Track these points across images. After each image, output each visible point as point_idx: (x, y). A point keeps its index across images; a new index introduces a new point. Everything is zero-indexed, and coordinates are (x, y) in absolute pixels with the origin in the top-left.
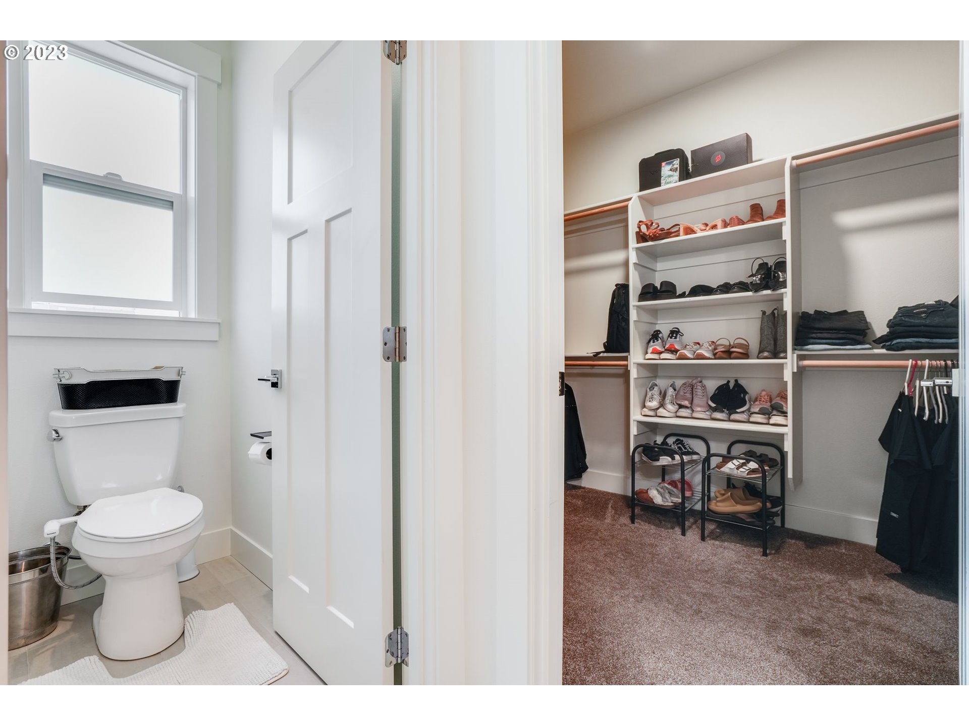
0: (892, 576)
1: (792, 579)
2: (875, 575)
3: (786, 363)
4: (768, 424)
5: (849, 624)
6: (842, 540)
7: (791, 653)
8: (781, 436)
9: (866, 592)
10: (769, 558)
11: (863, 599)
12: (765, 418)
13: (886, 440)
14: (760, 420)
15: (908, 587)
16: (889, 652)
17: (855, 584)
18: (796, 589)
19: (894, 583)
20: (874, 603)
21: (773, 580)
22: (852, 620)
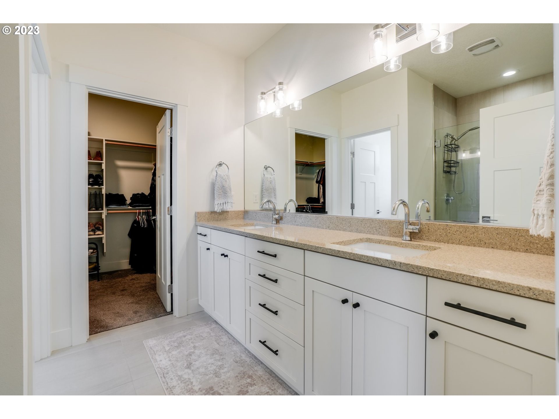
0: (135, 273)
1: (111, 283)
2: (131, 274)
3: (103, 212)
4: (95, 235)
5: (131, 285)
6: (118, 270)
7: (122, 295)
8: (101, 238)
9: (131, 279)
10: (100, 281)
11: (131, 280)
12: (93, 233)
13: (130, 235)
14: (92, 234)
15: (139, 274)
16: (141, 286)
17: (128, 278)
18: (113, 285)
19: (136, 275)
20: (134, 280)
21: (106, 285)
22: (131, 284)
